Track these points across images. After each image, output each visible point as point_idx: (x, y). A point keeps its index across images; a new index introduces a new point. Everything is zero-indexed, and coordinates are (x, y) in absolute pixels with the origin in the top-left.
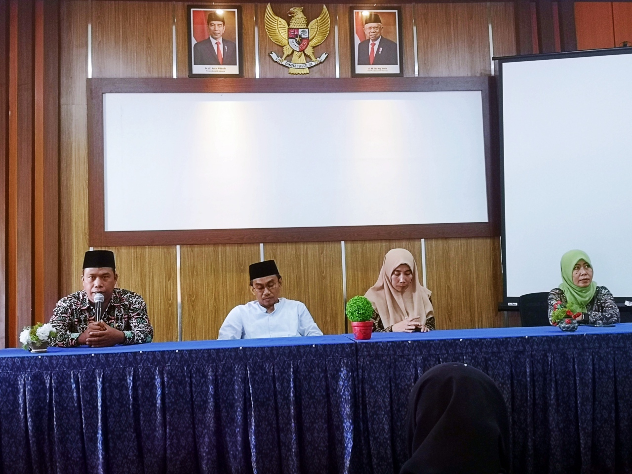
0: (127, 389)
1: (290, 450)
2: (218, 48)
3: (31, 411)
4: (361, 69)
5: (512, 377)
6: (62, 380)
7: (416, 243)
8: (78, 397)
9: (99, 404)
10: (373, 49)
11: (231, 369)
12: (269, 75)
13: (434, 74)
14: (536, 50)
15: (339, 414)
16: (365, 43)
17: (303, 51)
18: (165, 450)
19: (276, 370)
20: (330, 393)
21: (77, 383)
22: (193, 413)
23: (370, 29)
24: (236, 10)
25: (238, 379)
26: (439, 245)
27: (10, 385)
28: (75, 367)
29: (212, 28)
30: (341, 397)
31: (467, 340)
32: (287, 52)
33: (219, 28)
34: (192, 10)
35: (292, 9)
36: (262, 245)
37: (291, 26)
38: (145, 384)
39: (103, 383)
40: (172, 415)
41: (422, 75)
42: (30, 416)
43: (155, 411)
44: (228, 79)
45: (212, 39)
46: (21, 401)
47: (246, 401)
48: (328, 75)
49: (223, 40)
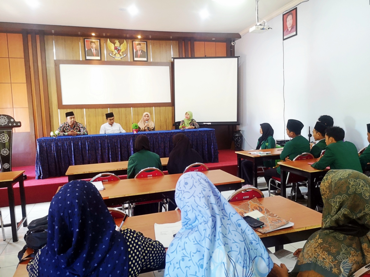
0: (79, 145)
1: (119, 158)
2: (94, 52)
3: (55, 151)
4: (136, 59)
5: (169, 141)
6: (63, 143)
7: (152, 108)
8: (67, 148)
9: (73, 149)
10: (139, 53)
11: (104, 141)
12: (109, 60)
13: (156, 61)
14: (184, 56)
15: (130, 150)
16: (137, 52)
17: (119, 53)
18: (89, 159)
19: (115, 141)
20: (128, 145)
21: (67, 144)
22: (96, 151)
23: (138, 47)
24: (99, 40)
25: (106, 143)
26: (158, 108)
27: (50, 145)
28: (66, 141)
29: (92, 46)
30: (131, 146)
31: (159, 133)
32: (114, 53)
33: (93, 45)
34: (85, 40)
35: (115, 41)
36: (109, 108)
37: (115, 46)
38: (84, 144)
39: (73, 144)
40: (91, 151)
41: (153, 61)
42: (56, 152)
43: (86, 150)
44: (97, 61)
45: (92, 49)
46: (53, 149)
47: (108, 148)
48: (126, 60)
49: (95, 49)
